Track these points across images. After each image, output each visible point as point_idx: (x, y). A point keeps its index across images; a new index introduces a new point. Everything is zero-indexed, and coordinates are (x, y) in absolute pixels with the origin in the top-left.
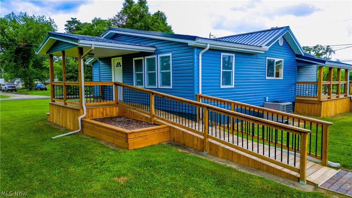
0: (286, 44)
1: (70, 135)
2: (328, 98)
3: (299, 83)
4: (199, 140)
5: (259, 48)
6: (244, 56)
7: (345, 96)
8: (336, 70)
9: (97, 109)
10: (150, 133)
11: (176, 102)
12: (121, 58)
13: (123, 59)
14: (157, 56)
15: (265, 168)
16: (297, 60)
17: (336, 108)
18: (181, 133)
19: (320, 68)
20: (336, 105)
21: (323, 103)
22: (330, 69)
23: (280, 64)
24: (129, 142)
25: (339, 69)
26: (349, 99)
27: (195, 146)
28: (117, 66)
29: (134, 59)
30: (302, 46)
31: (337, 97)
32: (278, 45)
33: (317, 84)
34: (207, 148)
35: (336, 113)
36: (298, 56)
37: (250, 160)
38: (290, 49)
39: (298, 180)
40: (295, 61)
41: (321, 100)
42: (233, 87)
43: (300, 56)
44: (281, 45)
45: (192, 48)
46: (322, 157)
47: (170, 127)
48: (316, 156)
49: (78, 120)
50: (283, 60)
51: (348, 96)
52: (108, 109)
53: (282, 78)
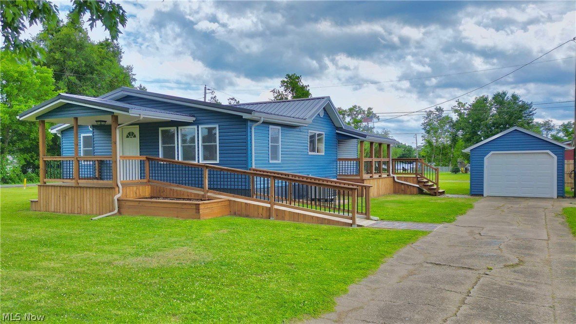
0: (327, 115)
1: (108, 216)
2: (371, 177)
3: (340, 159)
4: (265, 209)
5: (302, 121)
6: (288, 129)
7: (388, 175)
8: (377, 145)
9: (131, 188)
10: (215, 206)
11: (238, 175)
12: (138, 126)
13: (140, 127)
14: (198, 127)
15: (326, 221)
16: (337, 133)
17: (378, 188)
18: (243, 205)
19: (362, 142)
20: (378, 185)
21: (365, 181)
22: (372, 143)
23: (321, 137)
24: (201, 213)
25: (380, 144)
26: (392, 178)
27: (260, 215)
28: (127, 137)
29: (160, 129)
30: (337, 108)
31: (379, 176)
32: (319, 116)
33: (358, 161)
34: (274, 214)
35: (379, 194)
36: (338, 128)
37: (314, 218)
38: (331, 121)
39: (351, 225)
40: (336, 134)
41: (364, 178)
42: (280, 162)
43: (341, 129)
44: (322, 117)
45: (246, 120)
46: (366, 213)
47: (230, 201)
48: (362, 213)
49: (113, 201)
50: (324, 133)
51: (392, 175)
52: (141, 188)
53: (323, 154)
